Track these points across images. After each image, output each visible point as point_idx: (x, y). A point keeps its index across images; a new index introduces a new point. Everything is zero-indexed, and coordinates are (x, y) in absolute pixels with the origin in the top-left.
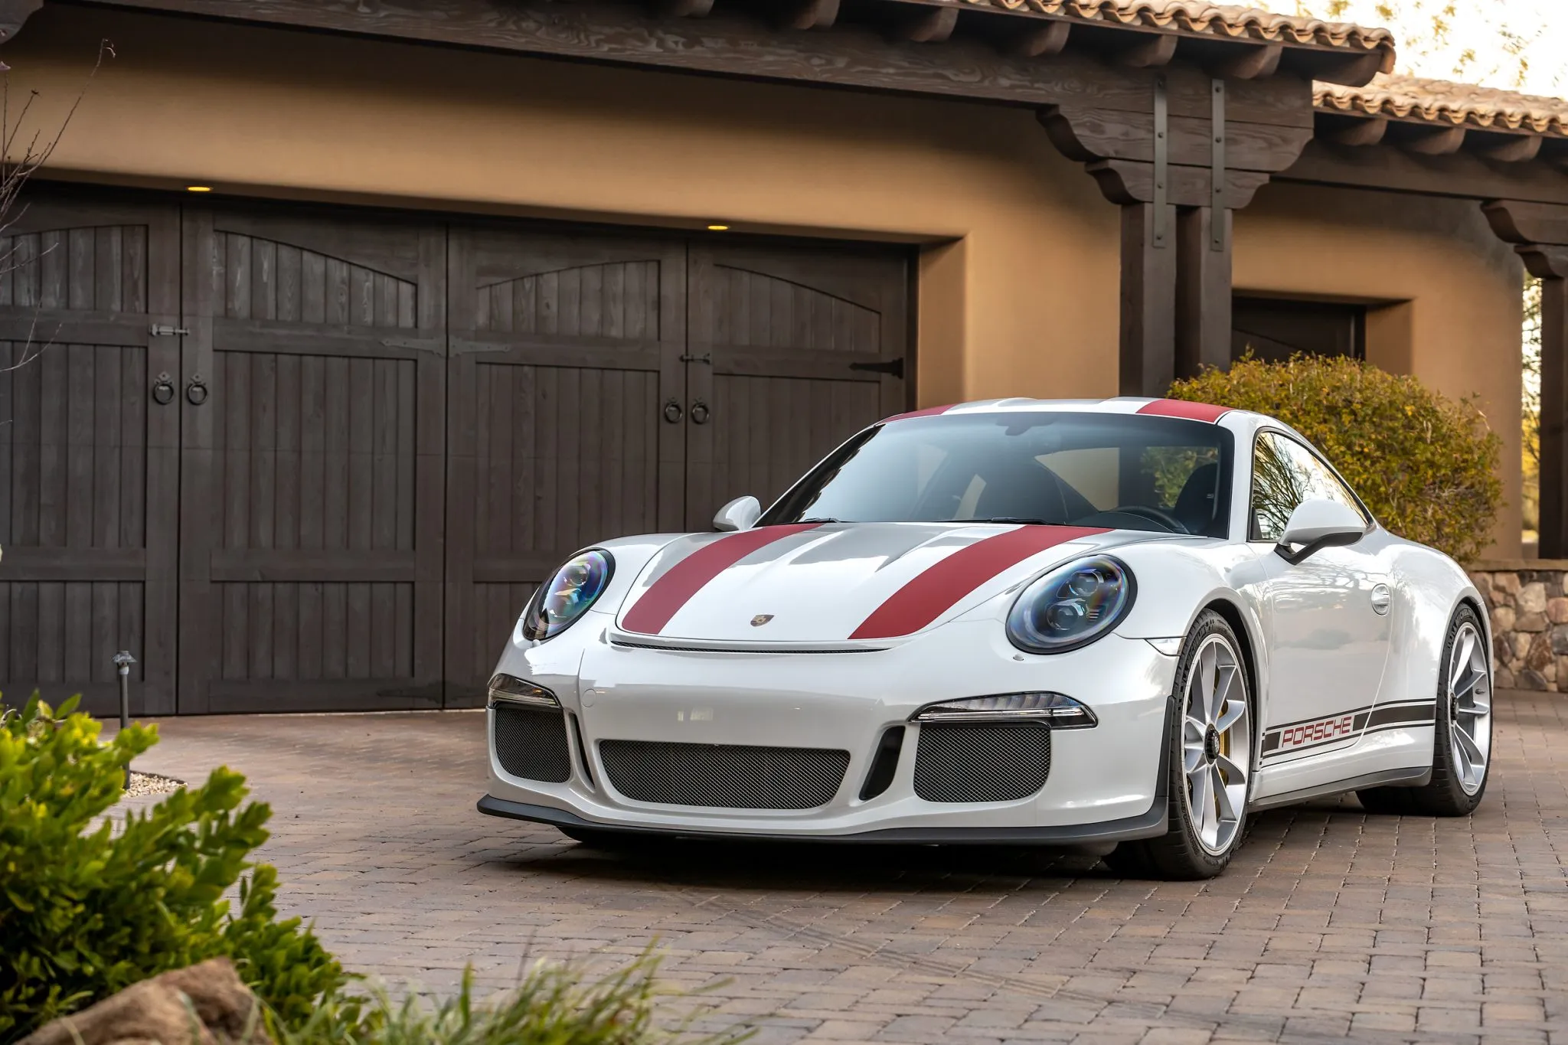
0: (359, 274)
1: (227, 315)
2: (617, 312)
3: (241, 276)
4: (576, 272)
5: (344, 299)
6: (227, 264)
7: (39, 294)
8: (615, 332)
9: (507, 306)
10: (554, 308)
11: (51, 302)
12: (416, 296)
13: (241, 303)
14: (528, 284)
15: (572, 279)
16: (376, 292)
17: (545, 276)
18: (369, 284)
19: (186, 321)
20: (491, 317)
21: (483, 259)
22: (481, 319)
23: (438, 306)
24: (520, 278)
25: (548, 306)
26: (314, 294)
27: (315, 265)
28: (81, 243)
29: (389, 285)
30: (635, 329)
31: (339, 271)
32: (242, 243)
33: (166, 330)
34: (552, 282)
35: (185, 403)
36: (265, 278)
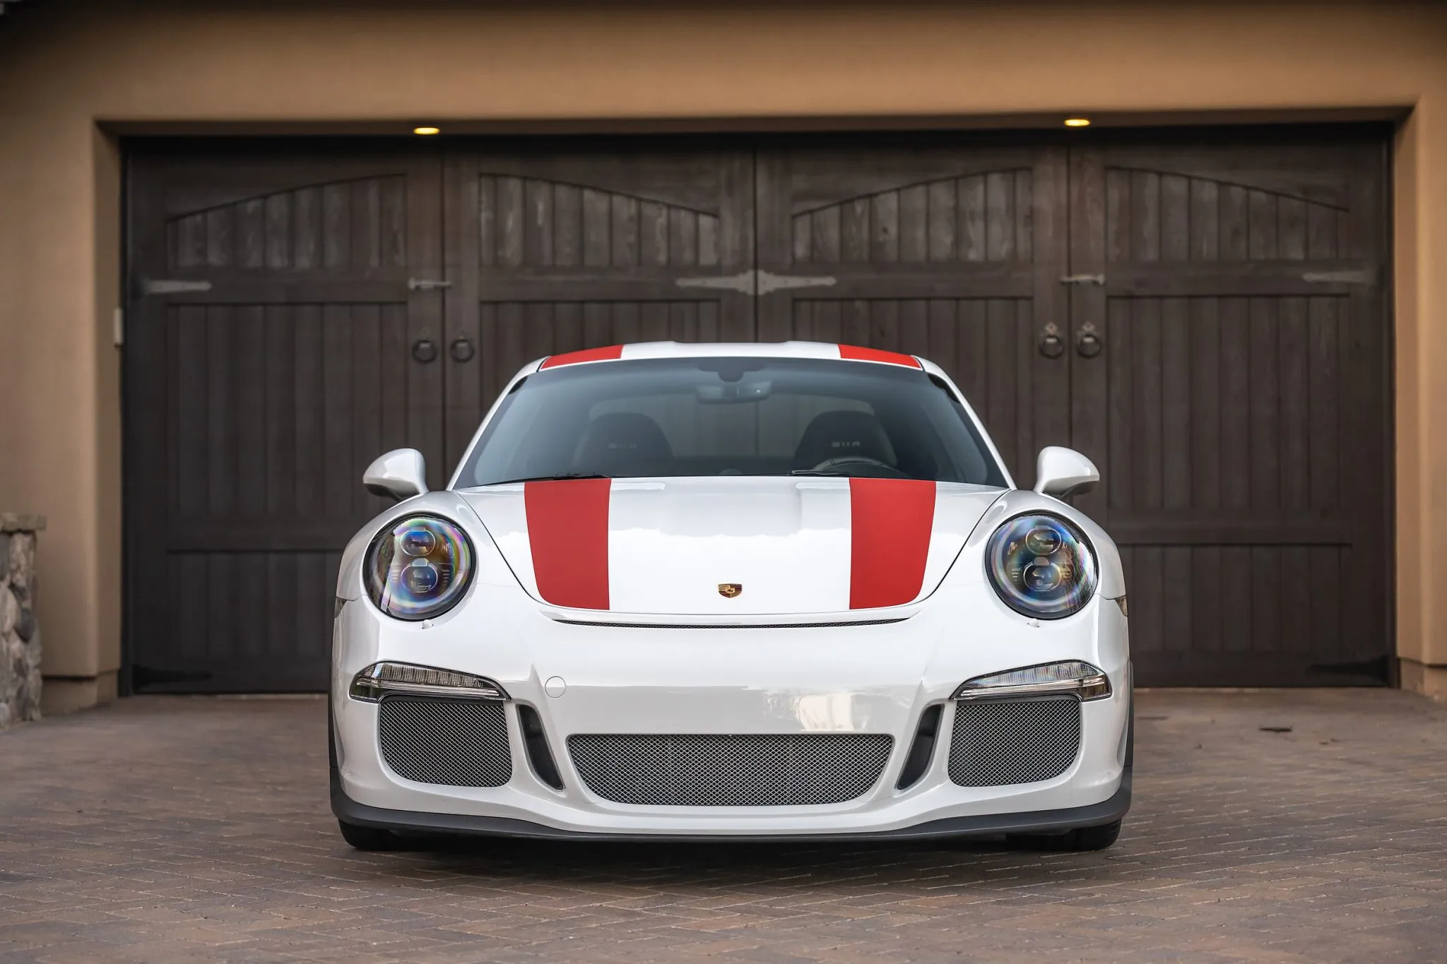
0: (649, 210)
1: (498, 264)
2: (975, 231)
3: (512, 221)
4: (920, 190)
5: (632, 238)
6: (497, 209)
7: (292, 254)
8: (973, 255)
9: (833, 235)
10: (893, 230)
11: (304, 262)
12: (718, 230)
13: (512, 250)
14: (859, 207)
15: (917, 198)
16: (671, 231)
17: (882, 197)
18: (662, 221)
19: (448, 272)
20: (813, 246)
21: (799, 182)
22: (801, 250)
23: (744, 239)
24: (846, 202)
25: (885, 230)
26: (597, 235)
27: (596, 203)
28: (335, 199)
29: (686, 219)
30: (1001, 250)
31: (625, 208)
32: (513, 187)
33: (427, 284)
34: (889, 204)
35: (449, 361)
36: (540, 221)
